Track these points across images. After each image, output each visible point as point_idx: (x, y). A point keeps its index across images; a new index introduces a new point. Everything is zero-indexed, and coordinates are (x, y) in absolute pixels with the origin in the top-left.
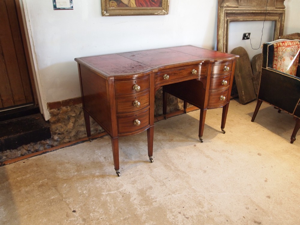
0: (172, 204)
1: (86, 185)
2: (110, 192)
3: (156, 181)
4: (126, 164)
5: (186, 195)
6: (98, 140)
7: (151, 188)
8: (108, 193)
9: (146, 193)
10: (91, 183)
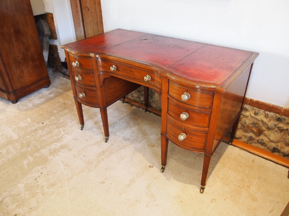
0: (52, 167)
1: (68, 119)
2: (62, 131)
3: (80, 151)
4: (98, 129)
5: (63, 173)
6: (127, 105)
7: (70, 150)
8: (61, 131)
9: (64, 149)
10: (71, 120)
